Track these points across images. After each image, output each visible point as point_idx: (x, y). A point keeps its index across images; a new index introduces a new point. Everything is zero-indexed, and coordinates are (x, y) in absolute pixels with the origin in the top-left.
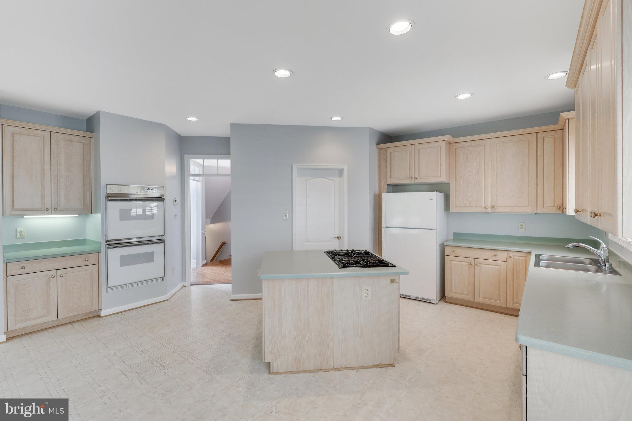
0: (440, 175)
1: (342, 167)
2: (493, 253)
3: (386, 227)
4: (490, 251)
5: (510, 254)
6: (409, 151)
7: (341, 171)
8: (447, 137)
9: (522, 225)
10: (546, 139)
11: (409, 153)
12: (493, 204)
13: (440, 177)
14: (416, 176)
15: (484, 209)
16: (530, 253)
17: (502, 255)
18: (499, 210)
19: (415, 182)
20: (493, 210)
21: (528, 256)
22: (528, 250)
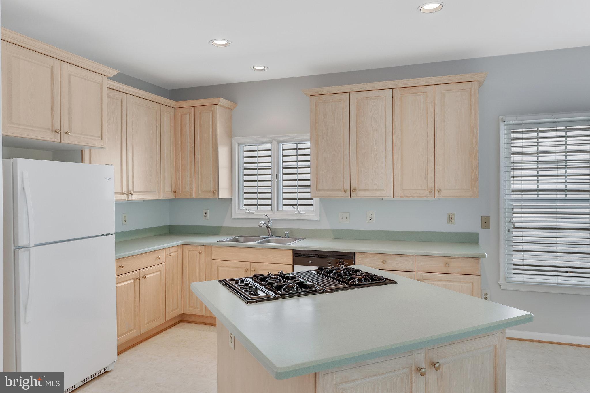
4: (155, 253)
5: (168, 251)
6: (49, 70)
10: (165, 114)
11: (49, 73)
13: (102, 139)
14: (65, 129)
15: (121, 196)
16: (182, 245)
17: (162, 254)
18: (135, 197)
19: (63, 141)
20: (130, 197)
21: (179, 250)
22: (180, 242)
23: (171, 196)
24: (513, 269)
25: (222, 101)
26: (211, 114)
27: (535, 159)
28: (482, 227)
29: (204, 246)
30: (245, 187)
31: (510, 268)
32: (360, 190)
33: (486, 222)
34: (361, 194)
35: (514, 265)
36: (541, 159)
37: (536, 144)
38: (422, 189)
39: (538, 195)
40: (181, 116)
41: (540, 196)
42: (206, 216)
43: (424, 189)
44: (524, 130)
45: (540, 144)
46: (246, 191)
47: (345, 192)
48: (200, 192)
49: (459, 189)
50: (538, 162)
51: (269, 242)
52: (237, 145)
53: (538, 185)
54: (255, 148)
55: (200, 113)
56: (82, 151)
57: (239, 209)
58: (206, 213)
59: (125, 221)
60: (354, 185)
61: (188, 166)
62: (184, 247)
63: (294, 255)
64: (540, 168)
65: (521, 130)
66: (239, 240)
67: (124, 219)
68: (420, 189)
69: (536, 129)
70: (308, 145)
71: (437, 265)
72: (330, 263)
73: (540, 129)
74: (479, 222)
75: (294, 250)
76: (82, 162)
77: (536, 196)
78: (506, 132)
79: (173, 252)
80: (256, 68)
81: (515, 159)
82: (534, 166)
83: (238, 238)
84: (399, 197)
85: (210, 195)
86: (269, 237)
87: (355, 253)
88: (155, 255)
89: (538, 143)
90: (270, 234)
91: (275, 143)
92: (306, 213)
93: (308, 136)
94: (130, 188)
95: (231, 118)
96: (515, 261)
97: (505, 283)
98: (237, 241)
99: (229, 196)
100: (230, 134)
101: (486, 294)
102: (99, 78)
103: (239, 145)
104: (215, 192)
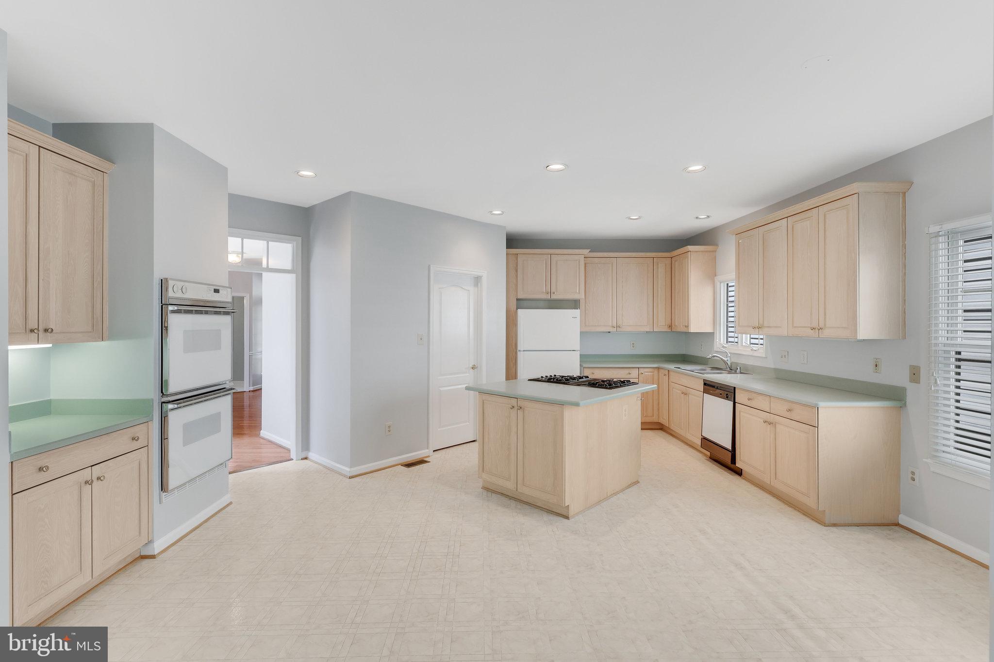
0: (579, 291)
1: (480, 274)
2: (627, 371)
3: (524, 351)
4: (626, 369)
5: (641, 371)
6: (545, 261)
7: (477, 280)
8: (586, 252)
9: (633, 344)
10: (659, 264)
11: (545, 263)
12: (620, 323)
13: (579, 293)
14: (554, 290)
15: (610, 328)
16: (658, 368)
17: (635, 373)
19: (552, 297)
20: (619, 329)
21: (656, 371)
22: (655, 365)
23: (666, 329)
25: (691, 248)
26: (686, 260)
28: (911, 381)
29: (667, 371)
30: (729, 322)
32: (765, 327)
33: (914, 374)
34: (766, 331)
38: (808, 327)
40: (674, 264)
43: (810, 327)
46: (730, 326)
47: (755, 328)
48: (682, 326)
49: (839, 327)
51: (705, 373)
52: (718, 283)
55: (682, 260)
57: (719, 343)
59: (634, 346)
60: (761, 322)
61: (677, 304)
62: (659, 370)
63: (705, 384)
68: (805, 327)
72: (721, 394)
74: (907, 374)
75: (704, 380)
79: (646, 372)
85: (684, 330)
86: (727, 370)
87: (735, 388)
95: (715, 259)
97: (931, 462)
99: (711, 331)
100: (712, 274)
101: (913, 473)
102: (577, 257)
103: (721, 283)
104: (687, 327)
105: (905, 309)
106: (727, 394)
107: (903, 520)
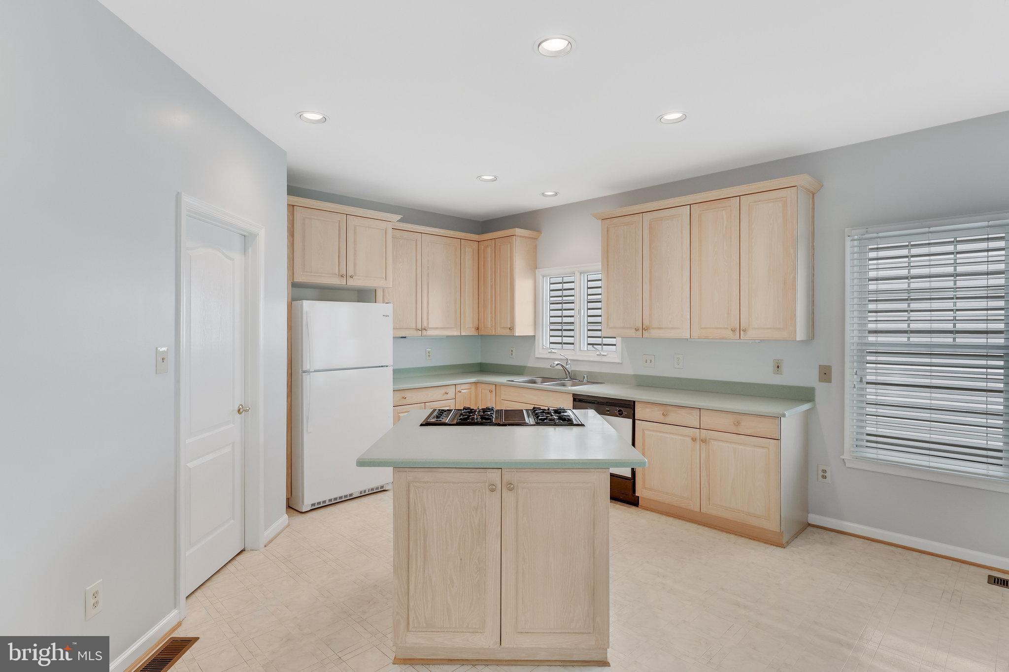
0: (386, 277)
1: (255, 230)
4: (441, 388)
5: (459, 388)
6: (337, 224)
7: (246, 241)
10: (467, 249)
11: (337, 227)
13: (386, 279)
14: (350, 273)
15: (415, 332)
16: (476, 383)
17: (451, 391)
18: (430, 333)
19: (348, 284)
20: (424, 333)
21: (473, 388)
22: (473, 380)
23: (473, 332)
24: (868, 441)
25: (518, 231)
26: (509, 245)
27: (905, 286)
28: (821, 380)
29: (494, 385)
30: (551, 323)
31: (862, 440)
32: (653, 328)
33: (825, 374)
34: (654, 333)
35: (868, 435)
36: (913, 286)
37: (907, 265)
38: (724, 328)
39: (909, 338)
40: (484, 249)
41: (911, 339)
42: (512, 354)
43: (727, 328)
44: (880, 246)
45: (912, 264)
46: (552, 327)
47: (637, 330)
48: (499, 329)
49: (770, 328)
50: (909, 291)
51: (564, 385)
52: (541, 277)
53: (909, 324)
54: (560, 280)
55: (500, 246)
56: (376, 290)
57: (543, 348)
58: (512, 351)
59: (429, 356)
60: (646, 323)
61: (489, 301)
62: (478, 385)
63: (574, 400)
64: (912, 300)
65: (876, 246)
66: (537, 381)
67: (427, 354)
68: (721, 328)
69: (907, 244)
70: (599, 277)
71: (725, 422)
72: (608, 411)
73: (912, 243)
74: (815, 374)
75: (574, 395)
76: (376, 302)
77: (906, 339)
78: (856, 249)
79: (465, 389)
80: (547, 193)
81: (872, 286)
82: (905, 296)
83: (535, 380)
84: (697, 338)
85: (507, 332)
86: (567, 380)
87: (634, 402)
88: (443, 390)
89: (909, 263)
90: (568, 377)
91: (577, 274)
92: (608, 354)
93: (598, 266)
94: (425, 324)
95: (535, 247)
96: (870, 430)
97: (849, 458)
98: (534, 382)
99: (531, 333)
100: (534, 266)
101: (824, 471)
102: (383, 225)
103: (543, 277)
104: (511, 329)
105: (813, 310)
106: (620, 411)
107: (814, 519)
